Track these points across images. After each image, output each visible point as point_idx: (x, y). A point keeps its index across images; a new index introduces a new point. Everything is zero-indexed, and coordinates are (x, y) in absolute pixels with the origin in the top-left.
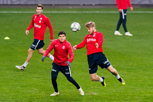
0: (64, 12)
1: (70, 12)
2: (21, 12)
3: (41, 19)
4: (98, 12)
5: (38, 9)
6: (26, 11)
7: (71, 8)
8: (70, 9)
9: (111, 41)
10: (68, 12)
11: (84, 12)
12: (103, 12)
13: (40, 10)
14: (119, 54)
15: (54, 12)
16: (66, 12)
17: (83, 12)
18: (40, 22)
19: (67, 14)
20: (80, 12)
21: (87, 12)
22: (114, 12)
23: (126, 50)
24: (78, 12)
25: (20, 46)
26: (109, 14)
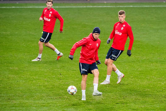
0: (99, 7)
1: (105, 6)
2: (57, 7)
3: (51, 12)
4: (132, 6)
5: (48, 4)
6: (62, 6)
7: (105, 2)
8: (104, 4)
9: (144, 34)
10: (103, 7)
11: (119, 6)
12: (136, 6)
13: (50, 4)
14: (152, 47)
15: (89, 7)
16: (101, 7)
17: (117, 6)
18: (50, 15)
19: (102, 8)
20: (114, 6)
21: (121, 6)
22: (147, 6)
23: (158, 43)
24: (112, 6)
25: (57, 39)
26: (142, 8)
